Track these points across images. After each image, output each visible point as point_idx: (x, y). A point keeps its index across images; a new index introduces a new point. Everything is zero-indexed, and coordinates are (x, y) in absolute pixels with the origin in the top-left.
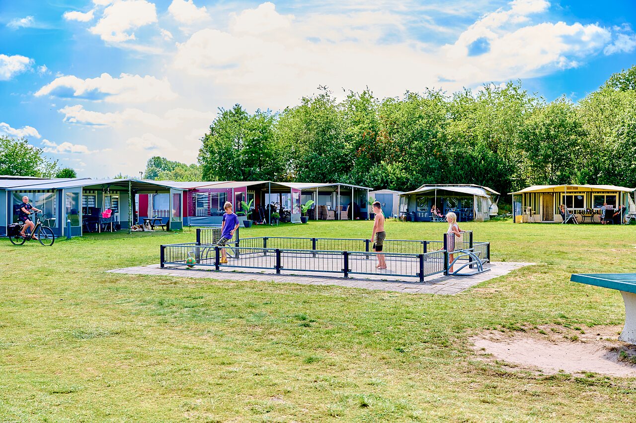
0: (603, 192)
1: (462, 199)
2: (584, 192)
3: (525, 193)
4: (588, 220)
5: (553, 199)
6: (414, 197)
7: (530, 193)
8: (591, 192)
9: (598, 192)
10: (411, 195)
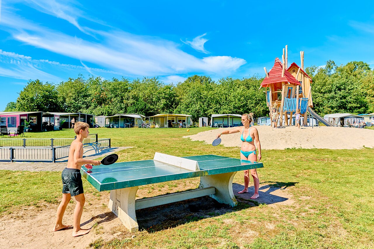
0: (181, 117)
1: (131, 119)
2: (175, 117)
3: (154, 117)
4: (176, 126)
5: (164, 119)
6: (112, 118)
7: (156, 117)
8: (177, 117)
9: (179, 117)
10: (111, 117)
